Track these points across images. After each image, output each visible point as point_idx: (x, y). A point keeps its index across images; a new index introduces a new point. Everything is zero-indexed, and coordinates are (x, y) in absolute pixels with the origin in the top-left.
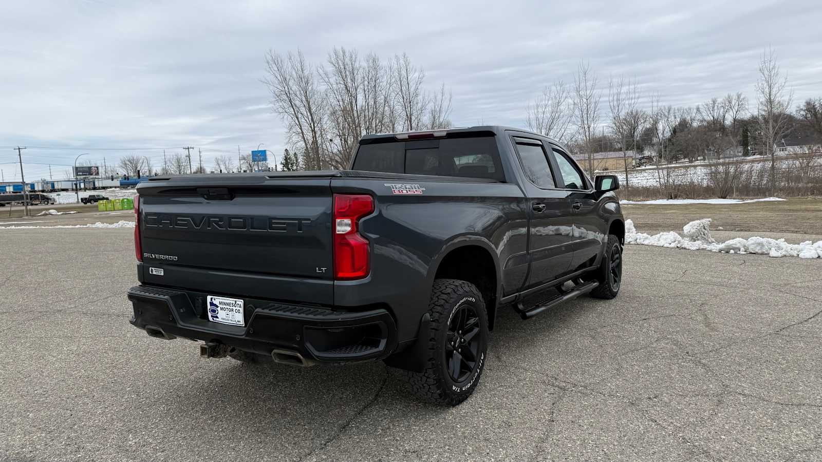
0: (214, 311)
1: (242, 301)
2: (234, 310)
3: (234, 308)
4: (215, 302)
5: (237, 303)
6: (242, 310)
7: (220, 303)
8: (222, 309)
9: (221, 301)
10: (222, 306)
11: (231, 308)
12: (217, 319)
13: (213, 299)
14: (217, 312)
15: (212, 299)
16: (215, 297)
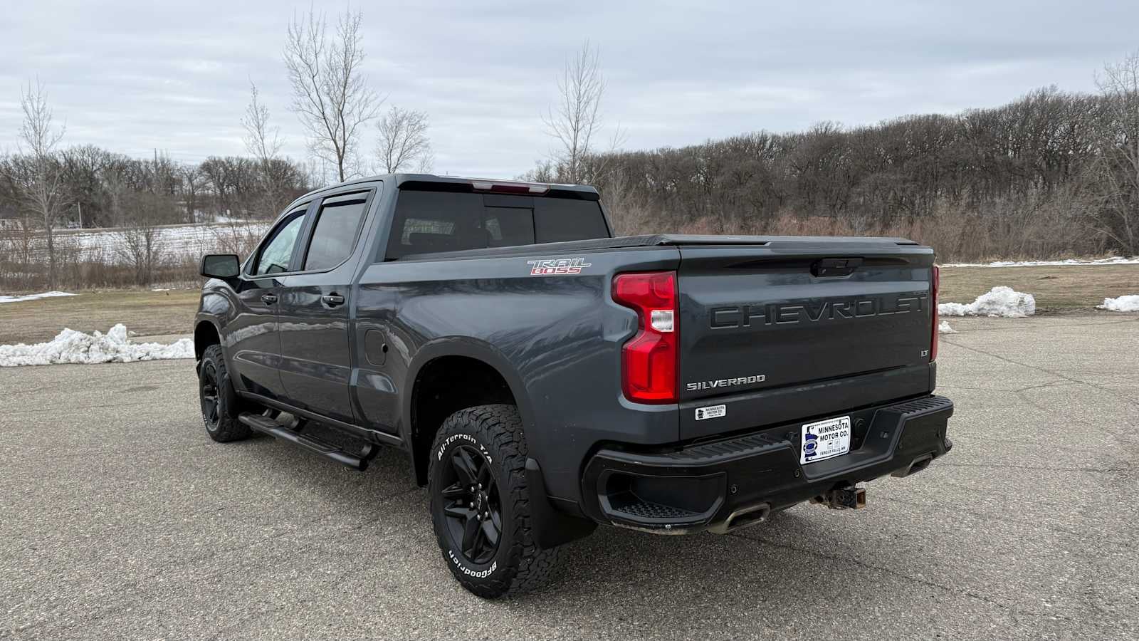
0: (810, 446)
1: (848, 417)
2: (839, 435)
3: (839, 431)
4: (812, 432)
5: (842, 422)
6: (848, 430)
7: (820, 431)
8: (822, 439)
9: (821, 427)
10: (822, 435)
11: (835, 432)
12: (814, 457)
13: (810, 428)
14: (815, 446)
15: (808, 428)
16: (812, 424)
